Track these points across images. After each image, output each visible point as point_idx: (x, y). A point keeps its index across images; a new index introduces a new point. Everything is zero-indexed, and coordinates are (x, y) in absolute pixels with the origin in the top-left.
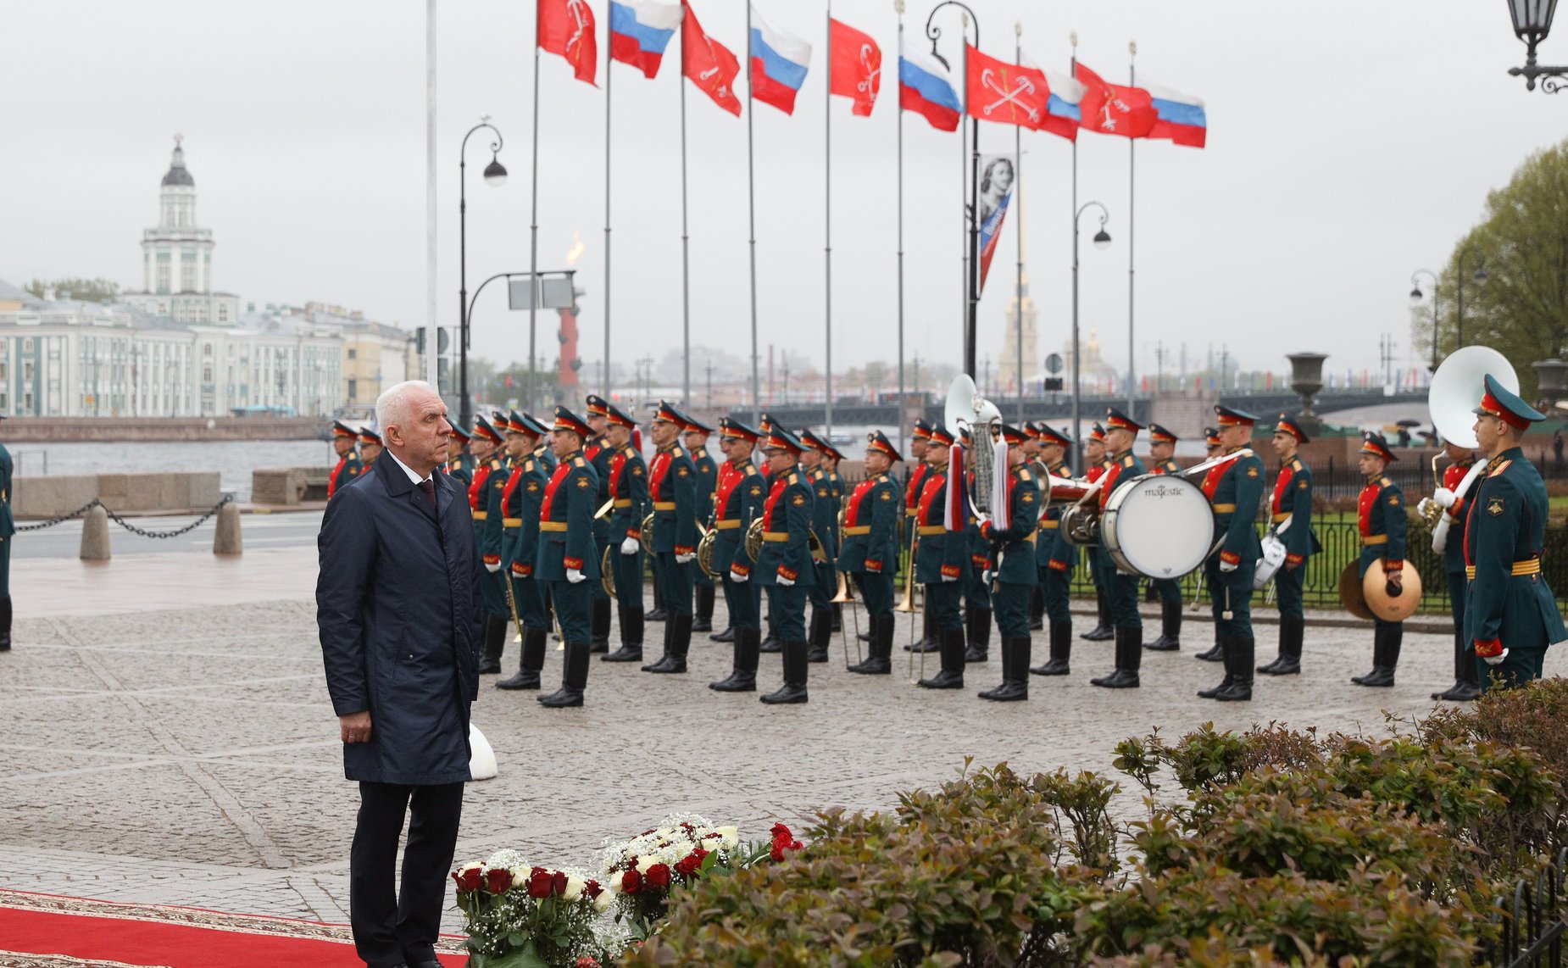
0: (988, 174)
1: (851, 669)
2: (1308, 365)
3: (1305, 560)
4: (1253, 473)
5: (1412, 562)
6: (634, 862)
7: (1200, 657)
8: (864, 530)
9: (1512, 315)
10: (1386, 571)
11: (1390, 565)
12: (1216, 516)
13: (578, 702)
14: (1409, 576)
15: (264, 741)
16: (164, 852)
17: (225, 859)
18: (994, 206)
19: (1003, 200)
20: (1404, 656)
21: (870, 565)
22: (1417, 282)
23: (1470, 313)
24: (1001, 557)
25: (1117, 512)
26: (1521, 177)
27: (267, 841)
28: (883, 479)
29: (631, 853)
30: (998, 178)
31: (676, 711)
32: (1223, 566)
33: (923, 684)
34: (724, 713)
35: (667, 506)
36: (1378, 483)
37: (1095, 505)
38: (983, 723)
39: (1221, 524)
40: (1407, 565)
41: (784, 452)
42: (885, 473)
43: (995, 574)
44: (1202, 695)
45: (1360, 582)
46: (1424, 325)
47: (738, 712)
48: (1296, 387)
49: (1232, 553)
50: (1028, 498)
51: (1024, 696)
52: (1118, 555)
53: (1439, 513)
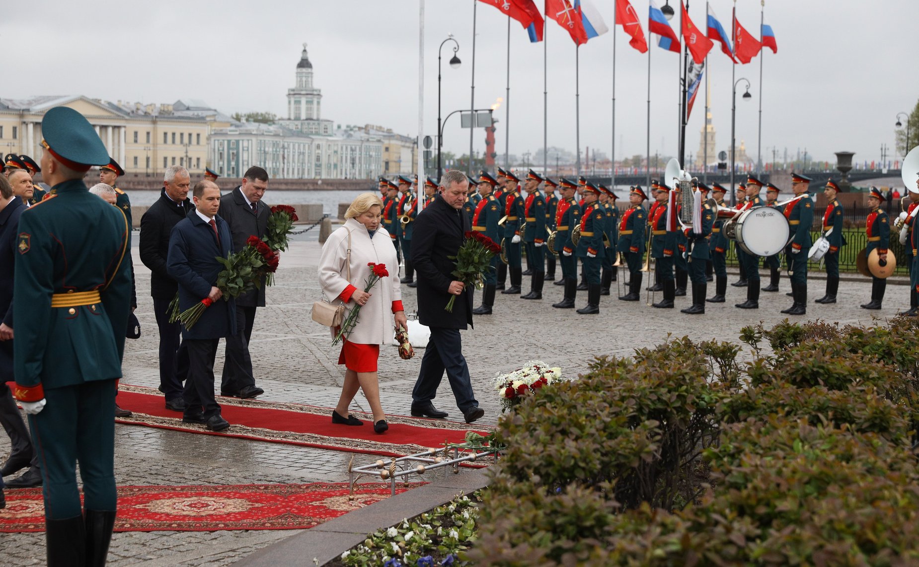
0: (692, 64)
1: (620, 299)
2: (845, 158)
3: (839, 249)
4: (808, 206)
6: (511, 383)
8: (630, 232)
10: (879, 254)
11: (881, 251)
12: (790, 226)
13: (490, 312)
14: (890, 257)
17: (319, 382)
18: (694, 79)
19: (699, 76)
21: (632, 249)
22: (899, 118)
24: (693, 245)
27: (339, 375)
28: (639, 208)
29: (510, 379)
31: (536, 317)
32: (794, 250)
33: (654, 306)
34: (559, 318)
35: (532, 220)
36: (877, 211)
39: (793, 230)
40: (889, 251)
41: (593, 193)
42: (640, 205)
43: (690, 254)
46: (902, 139)
47: (566, 318)
48: (839, 168)
49: (797, 244)
50: (709, 218)
51: (703, 312)
52: (743, 245)
53: (902, 224)
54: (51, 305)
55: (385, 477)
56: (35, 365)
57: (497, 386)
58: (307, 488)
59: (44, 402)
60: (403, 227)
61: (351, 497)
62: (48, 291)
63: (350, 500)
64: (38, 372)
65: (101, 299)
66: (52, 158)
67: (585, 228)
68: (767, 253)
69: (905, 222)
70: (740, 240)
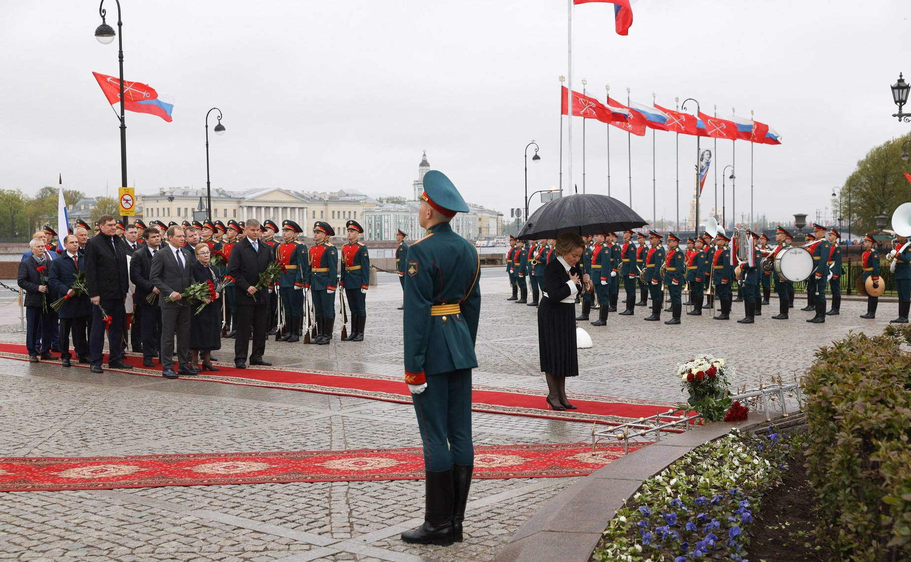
0: (703, 155)
1: (688, 314)
2: (800, 218)
3: (839, 276)
4: (827, 246)
5: (882, 277)
6: (690, 371)
7: (802, 309)
8: (695, 267)
9: (867, 201)
10: (873, 280)
11: (875, 278)
12: (814, 261)
13: (605, 324)
14: (881, 281)
15: (509, 336)
16: (496, 371)
17: (518, 373)
18: (705, 166)
19: (708, 164)
20: (878, 309)
21: (697, 279)
22: (834, 191)
23: (852, 201)
24: (746, 275)
25: (781, 259)
26: (869, 156)
27: (528, 368)
28: (701, 251)
29: (689, 368)
30: (706, 156)
31: (638, 326)
32: (817, 277)
33: (715, 318)
34: (655, 328)
35: (627, 260)
36: (870, 250)
37: (772, 258)
38: (744, 330)
39: (815, 263)
40: (880, 277)
41: (674, 241)
42: (702, 249)
43: (744, 281)
44: (808, 321)
45: (864, 283)
46: (836, 205)
48: (797, 226)
49: (819, 273)
50: (758, 256)
51: (753, 322)
52: (780, 274)
53: (893, 258)
54: (431, 313)
55: (621, 439)
56: (421, 357)
57: (679, 373)
58: (557, 447)
59: (426, 385)
60: (533, 267)
61: (594, 453)
62: (430, 303)
63: (593, 455)
64: (422, 363)
65: (461, 310)
66: (429, 207)
67: (669, 265)
68: (797, 279)
69: (895, 256)
70: (778, 270)
